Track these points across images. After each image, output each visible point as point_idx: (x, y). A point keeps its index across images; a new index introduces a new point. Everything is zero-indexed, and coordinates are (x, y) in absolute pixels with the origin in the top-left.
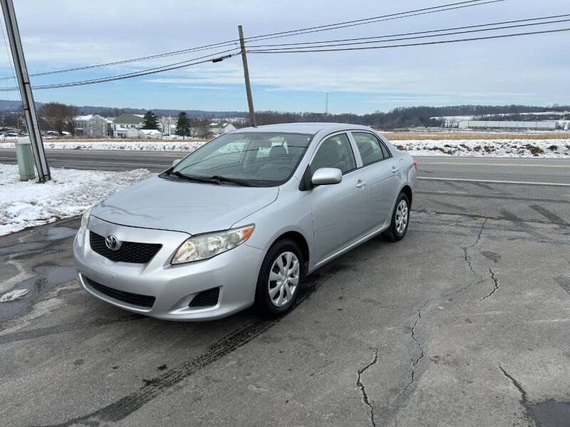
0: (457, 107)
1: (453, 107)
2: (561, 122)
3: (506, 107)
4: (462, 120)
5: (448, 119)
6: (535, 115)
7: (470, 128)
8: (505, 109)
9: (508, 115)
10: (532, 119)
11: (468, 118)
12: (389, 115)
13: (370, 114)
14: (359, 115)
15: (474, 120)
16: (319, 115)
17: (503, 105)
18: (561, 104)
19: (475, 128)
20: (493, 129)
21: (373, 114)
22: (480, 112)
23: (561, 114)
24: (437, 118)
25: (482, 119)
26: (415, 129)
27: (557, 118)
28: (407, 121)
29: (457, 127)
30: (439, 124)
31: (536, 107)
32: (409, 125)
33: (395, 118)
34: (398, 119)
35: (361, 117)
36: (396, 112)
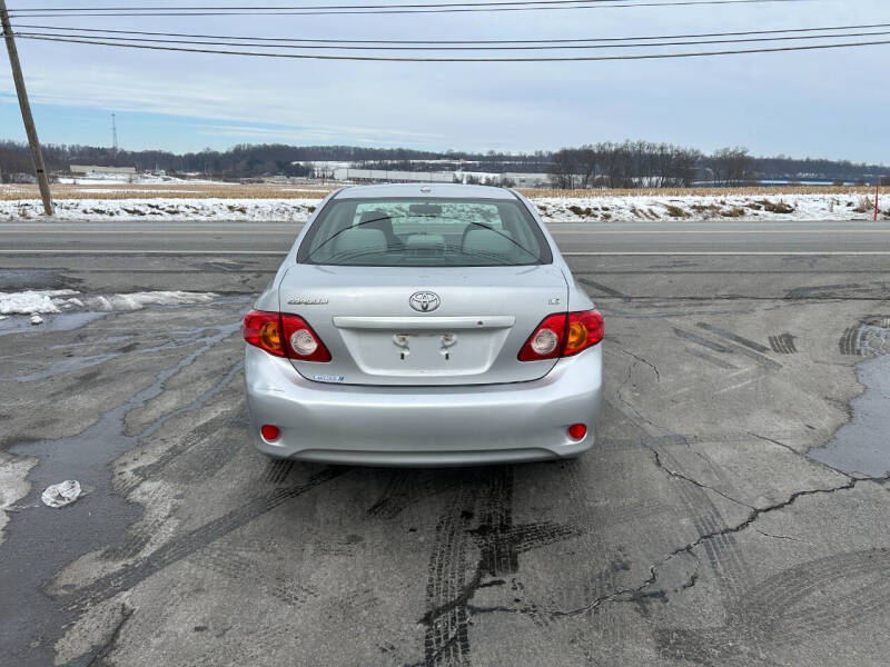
0: (328, 148)
1: (322, 148)
2: (458, 174)
3: (392, 151)
4: (338, 168)
5: (318, 165)
6: (429, 164)
7: (350, 179)
8: (391, 154)
9: (395, 162)
10: (426, 168)
11: (346, 164)
12: (227, 155)
13: (196, 152)
14: (176, 154)
15: (353, 167)
16: (103, 151)
17: (388, 148)
18: (456, 151)
19: (358, 181)
20: (381, 181)
21: (200, 154)
22: (359, 156)
23: (457, 163)
24: (301, 163)
25: (363, 168)
26: (272, 179)
27: (453, 168)
28: (259, 167)
29: (332, 177)
30: (306, 172)
31: (428, 153)
32: (262, 173)
33: (238, 162)
34: (243, 163)
35: (180, 157)
36: (238, 151)
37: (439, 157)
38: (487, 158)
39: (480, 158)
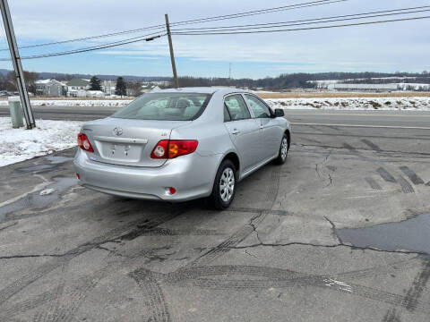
0: (326, 73)
1: (323, 74)
2: (401, 84)
3: (362, 73)
4: (330, 83)
5: (320, 82)
6: (383, 80)
7: (336, 89)
8: (361, 75)
9: (363, 79)
10: (381, 82)
11: (334, 81)
12: (277, 79)
13: (263, 78)
14: (254, 79)
15: (339, 83)
17: (360, 72)
19: (339, 89)
20: (353, 89)
22: (343, 77)
23: (401, 78)
24: (311, 82)
25: (344, 83)
26: (295, 90)
27: (399, 81)
28: (290, 84)
29: (326, 88)
30: (313, 86)
31: (383, 74)
32: (292, 87)
33: (281, 82)
34: (284, 82)
35: (256, 81)
36: (281, 77)
37: (390, 75)
38: (422, 75)
39: (417, 75)
